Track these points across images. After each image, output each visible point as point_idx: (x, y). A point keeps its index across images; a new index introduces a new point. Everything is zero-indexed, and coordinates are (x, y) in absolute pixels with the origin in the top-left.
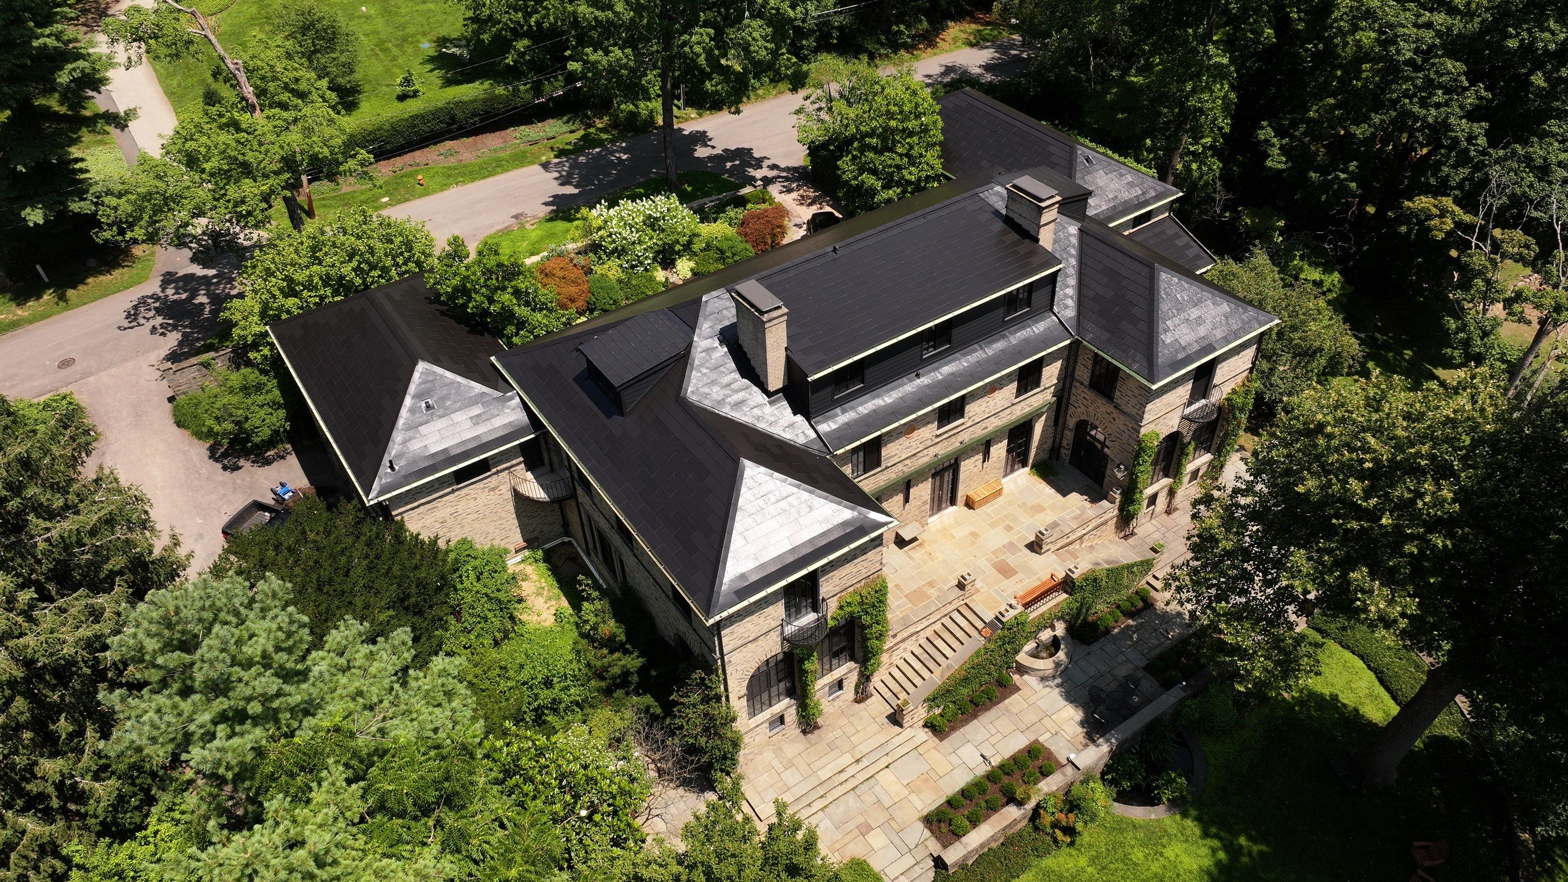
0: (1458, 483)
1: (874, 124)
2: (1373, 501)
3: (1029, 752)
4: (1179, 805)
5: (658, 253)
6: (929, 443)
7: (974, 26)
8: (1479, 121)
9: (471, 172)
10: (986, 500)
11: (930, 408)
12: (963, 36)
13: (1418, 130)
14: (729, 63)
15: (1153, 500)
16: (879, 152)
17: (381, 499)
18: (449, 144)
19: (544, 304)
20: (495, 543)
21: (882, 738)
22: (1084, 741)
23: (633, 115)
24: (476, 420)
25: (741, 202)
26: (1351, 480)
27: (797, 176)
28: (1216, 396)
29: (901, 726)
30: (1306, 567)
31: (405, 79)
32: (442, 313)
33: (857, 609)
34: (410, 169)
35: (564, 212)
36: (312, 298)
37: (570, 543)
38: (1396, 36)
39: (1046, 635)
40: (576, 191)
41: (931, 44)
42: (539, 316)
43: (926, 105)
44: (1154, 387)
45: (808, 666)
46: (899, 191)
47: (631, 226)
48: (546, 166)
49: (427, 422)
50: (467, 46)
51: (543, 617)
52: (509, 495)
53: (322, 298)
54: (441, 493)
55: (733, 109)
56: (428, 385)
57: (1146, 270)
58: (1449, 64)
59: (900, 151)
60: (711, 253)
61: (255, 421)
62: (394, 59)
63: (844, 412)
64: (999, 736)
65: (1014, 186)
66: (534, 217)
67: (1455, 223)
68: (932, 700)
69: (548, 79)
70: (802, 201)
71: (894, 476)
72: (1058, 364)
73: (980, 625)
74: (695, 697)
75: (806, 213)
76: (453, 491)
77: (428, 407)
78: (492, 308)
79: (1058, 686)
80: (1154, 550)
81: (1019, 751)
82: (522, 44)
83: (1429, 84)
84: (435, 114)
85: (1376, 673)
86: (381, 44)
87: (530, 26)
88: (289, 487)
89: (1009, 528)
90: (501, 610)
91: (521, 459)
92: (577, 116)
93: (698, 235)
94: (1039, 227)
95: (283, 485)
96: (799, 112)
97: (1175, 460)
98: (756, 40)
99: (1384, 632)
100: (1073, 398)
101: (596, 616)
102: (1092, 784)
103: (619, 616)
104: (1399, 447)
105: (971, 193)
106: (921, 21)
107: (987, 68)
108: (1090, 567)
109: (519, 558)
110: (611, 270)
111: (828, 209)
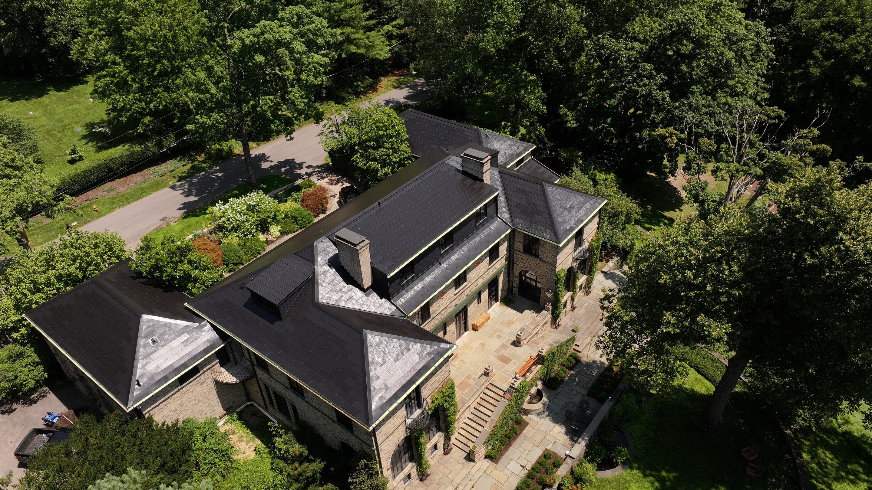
0: (739, 261)
1: (370, 134)
2: (699, 280)
3: (545, 457)
4: (627, 464)
5: (258, 225)
6: (452, 299)
7: (394, 78)
8: (665, 90)
9: (127, 199)
10: (483, 324)
11: (451, 280)
12: (390, 83)
13: (639, 98)
14: (284, 113)
15: (565, 306)
16: (376, 149)
17: (135, 406)
18: (108, 185)
19: (205, 266)
20: (209, 415)
21: (465, 471)
22: (570, 443)
23: (220, 151)
24: (186, 343)
25: (298, 189)
26: (687, 271)
27: (324, 170)
28: (586, 245)
29: (474, 461)
30: (673, 320)
31: (73, 150)
32: (144, 283)
33: (441, 401)
34: (86, 203)
35: (192, 212)
36: (50, 291)
37: (252, 405)
38: (619, 55)
39: (533, 390)
40: (196, 199)
41: (375, 90)
42: (206, 274)
43: (396, 121)
44: (561, 245)
45: (422, 440)
46: (390, 168)
47: (240, 213)
48: (173, 187)
49: (155, 351)
50: (108, 126)
51: (247, 454)
52: (212, 385)
53: (58, 289)
54: (172, 393)
55: (288, 138)
56: (150, 329)
57: (539, 186)
58: (646, 65)
59: (387, 146)
60: (289, 220)
61: (23, 377)
62: (60, 140)
63: (407, 292)
64: (526, 452)
65: (465, 154)
66: (175, 218)
67: (677, 139)
68: (487, 442)
69: (165, 138)
70: (331, 182)
71: (437, 322)
72: (506, 244)
73: (501, 393)
74: (363, 477)
75: (337, 189)
76: (179, 390)
77: (154, 342)
78: (177, 274)
79: (547, 416)
80: (574, 331)
81: (539, 458)
82: (147, 120)
83: (639, 76)
84: (98, 168)
85: (695, 368)
86: (48, 132)
87: (150, 109)
88: (55, 414)
89: (499, 337)
90: (223, 456)
91: (217, 361)
92: (185, 156)
93: (279, 211)
94: (483, 173)
95: (49, 414)
96: (320, 134)
97: (571, 281)
98: (298, 99)
99: (718, 344)
100: (515, 260)
101: (286, 444)
102: (584, 465)
103: (300, 441)
104: (706, 250)
105: (440, 162)
106: (366, 79)
107: (407, 97)
108: (549, 347)
109: (223, 422)
110: (233, 239)
111: (347, 185)
